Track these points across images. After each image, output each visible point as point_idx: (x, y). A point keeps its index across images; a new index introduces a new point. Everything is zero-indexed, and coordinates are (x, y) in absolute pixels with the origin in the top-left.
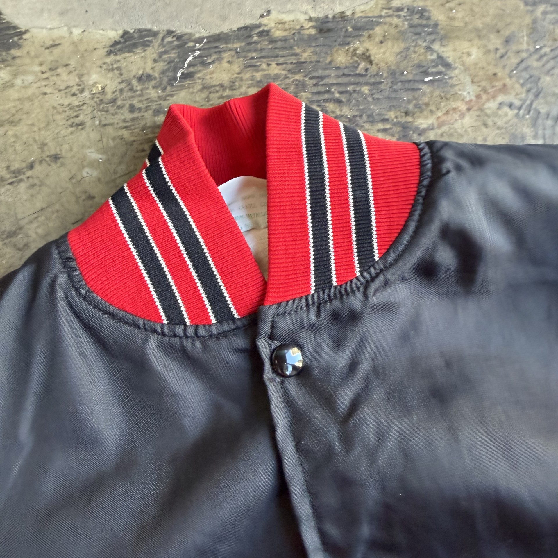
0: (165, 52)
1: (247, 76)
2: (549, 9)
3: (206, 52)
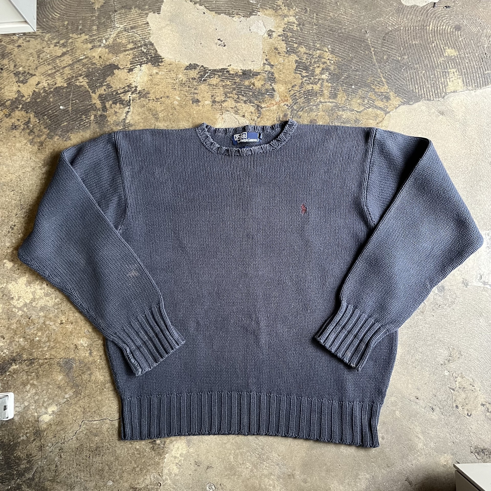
0: (200, 72)
1: (220, 83)
2: (307, 79)
3: (211, 74)
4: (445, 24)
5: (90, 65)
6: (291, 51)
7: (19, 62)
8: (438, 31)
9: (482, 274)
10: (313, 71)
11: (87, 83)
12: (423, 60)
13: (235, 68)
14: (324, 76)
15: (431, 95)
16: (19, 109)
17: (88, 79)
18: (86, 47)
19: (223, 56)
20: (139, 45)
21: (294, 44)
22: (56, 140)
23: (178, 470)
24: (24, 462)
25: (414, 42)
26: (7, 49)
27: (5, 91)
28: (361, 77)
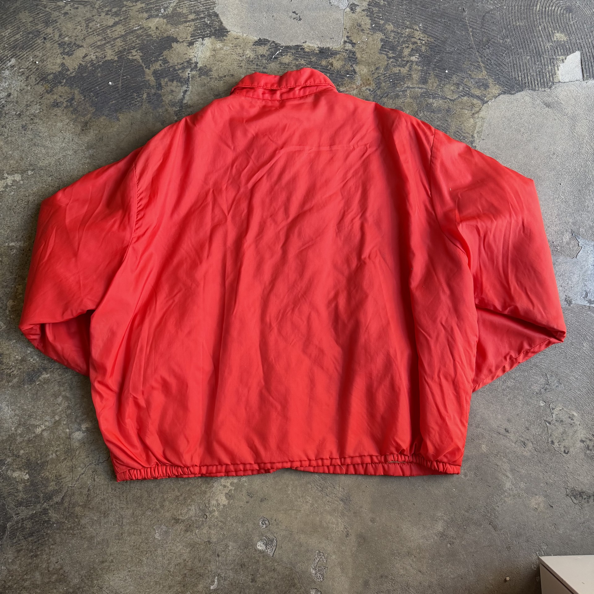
1: (294, 62)
2: (394, 61)
3: (283, 51)
4: (555, 5)
5: (144, 37)
6: (377, 28)
7: (64, 32)
8: (547, 11)
9: (588, 290)
10: (401, 51)
11: (141, 56)
12: (528, 44)
13: (311, 45)
14: (413, 58)
15: (536, 84)
16: (63, 84)
17: (142, 52)
18: (141, 16)
19: (298, 31)
20: (202, 16)
21: (381, 20)
22: (102, 120)
23: (227, 502)
24: (52, 483)
25: (518, 24)
26: (52, 16)
27: (48, 63)
28: (457, 61)
